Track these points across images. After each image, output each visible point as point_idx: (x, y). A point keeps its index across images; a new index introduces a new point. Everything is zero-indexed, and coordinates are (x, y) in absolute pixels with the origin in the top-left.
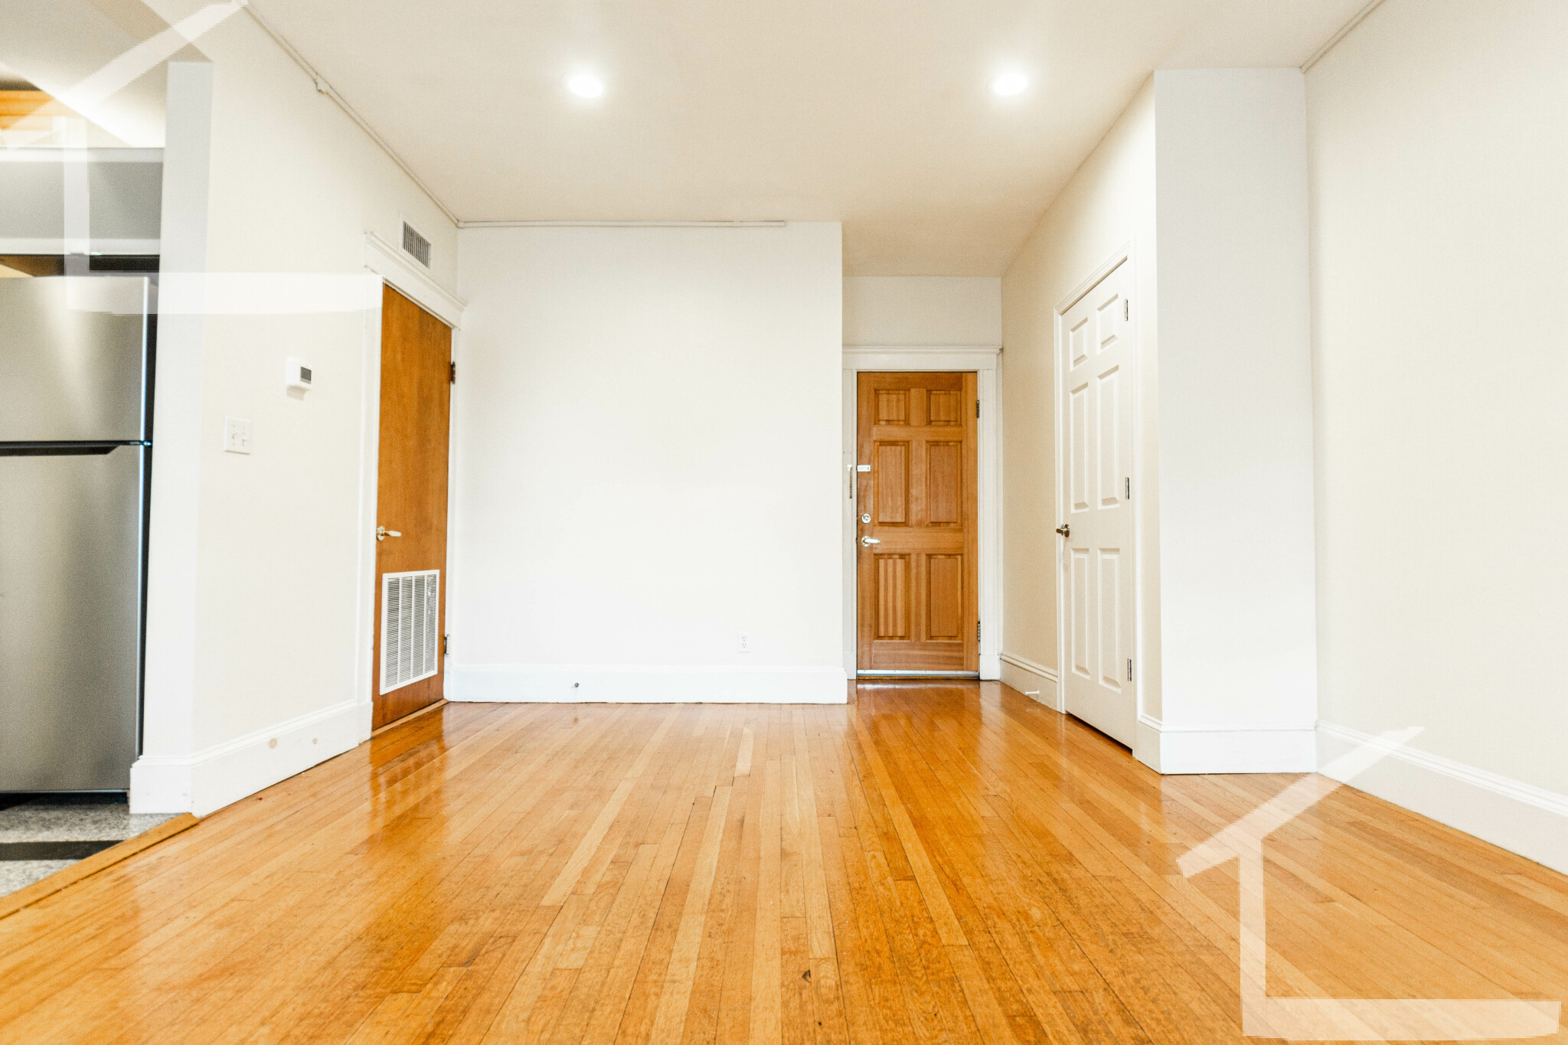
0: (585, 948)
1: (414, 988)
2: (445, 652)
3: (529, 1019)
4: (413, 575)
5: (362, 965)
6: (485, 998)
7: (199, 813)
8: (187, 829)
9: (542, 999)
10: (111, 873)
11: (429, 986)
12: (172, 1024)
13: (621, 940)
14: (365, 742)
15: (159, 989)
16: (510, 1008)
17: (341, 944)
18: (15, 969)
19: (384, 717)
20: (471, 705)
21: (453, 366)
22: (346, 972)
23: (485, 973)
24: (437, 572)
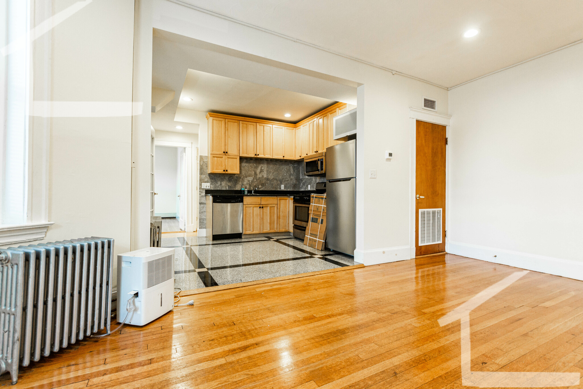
0: (422, 324)
1: (378, 312)
2: (446, 236)
3: (395, 329)
4: (431, 210)
5: (373, 304)
6: (390, 321)
7: (365, 265)
8: (362, 267)
9: (402, 327)
10: (346, 271)
11: (381, 314)
12: (339, 299)
13: (434, 327)
14: (413, 259)
15: (341, 293)
16: (394, 325)
17: (372, 299)
18: (326, 281)
19: (421, 253)
20: (455, 256)
21: (446, 139)
22: (369, 304)
23: (394, 317)
24: (441, 209)
